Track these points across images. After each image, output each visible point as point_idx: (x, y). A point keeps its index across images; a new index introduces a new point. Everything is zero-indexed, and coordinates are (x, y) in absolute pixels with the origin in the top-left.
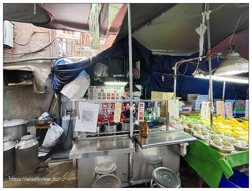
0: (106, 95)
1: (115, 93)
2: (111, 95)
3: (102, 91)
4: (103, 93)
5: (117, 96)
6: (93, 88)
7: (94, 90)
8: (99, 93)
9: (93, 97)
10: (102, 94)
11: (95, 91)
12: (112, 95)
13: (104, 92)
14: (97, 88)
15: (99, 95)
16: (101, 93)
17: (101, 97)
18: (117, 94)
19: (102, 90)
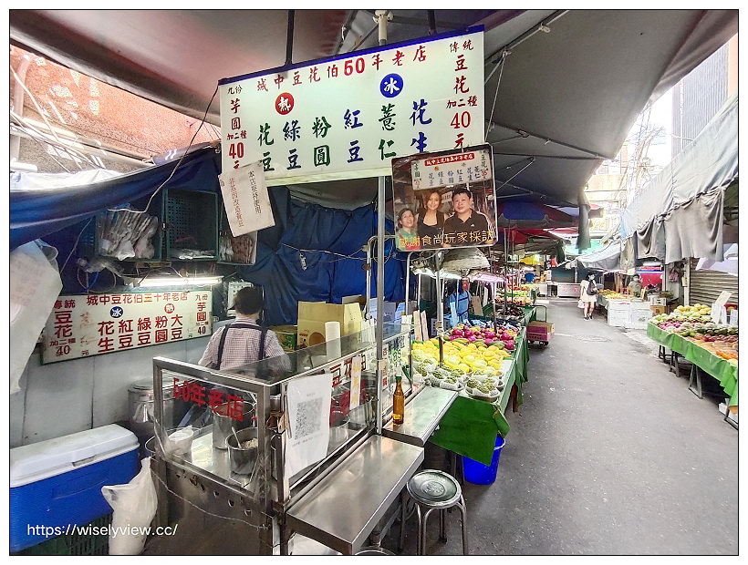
0: (134, 325)
1: (167, 315)
2: (153, 323)
3: (118, 312)
4: (120, 319)
5: (178, 325)
6: (72, 304)
7: (76, 313)
8: (103, 323)
9: (71, 345)
10: (116, 326)
11: (85, 316)
12: (158, 324)
13: (124, 317)
14: (92, 301)
15: (101, 330)
16: (110, 323)
17: (110, 337)
18: (177, 318)
19: (115, 308)
